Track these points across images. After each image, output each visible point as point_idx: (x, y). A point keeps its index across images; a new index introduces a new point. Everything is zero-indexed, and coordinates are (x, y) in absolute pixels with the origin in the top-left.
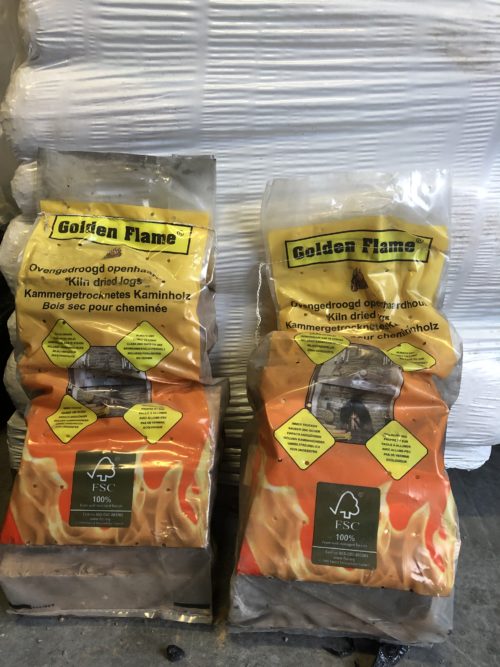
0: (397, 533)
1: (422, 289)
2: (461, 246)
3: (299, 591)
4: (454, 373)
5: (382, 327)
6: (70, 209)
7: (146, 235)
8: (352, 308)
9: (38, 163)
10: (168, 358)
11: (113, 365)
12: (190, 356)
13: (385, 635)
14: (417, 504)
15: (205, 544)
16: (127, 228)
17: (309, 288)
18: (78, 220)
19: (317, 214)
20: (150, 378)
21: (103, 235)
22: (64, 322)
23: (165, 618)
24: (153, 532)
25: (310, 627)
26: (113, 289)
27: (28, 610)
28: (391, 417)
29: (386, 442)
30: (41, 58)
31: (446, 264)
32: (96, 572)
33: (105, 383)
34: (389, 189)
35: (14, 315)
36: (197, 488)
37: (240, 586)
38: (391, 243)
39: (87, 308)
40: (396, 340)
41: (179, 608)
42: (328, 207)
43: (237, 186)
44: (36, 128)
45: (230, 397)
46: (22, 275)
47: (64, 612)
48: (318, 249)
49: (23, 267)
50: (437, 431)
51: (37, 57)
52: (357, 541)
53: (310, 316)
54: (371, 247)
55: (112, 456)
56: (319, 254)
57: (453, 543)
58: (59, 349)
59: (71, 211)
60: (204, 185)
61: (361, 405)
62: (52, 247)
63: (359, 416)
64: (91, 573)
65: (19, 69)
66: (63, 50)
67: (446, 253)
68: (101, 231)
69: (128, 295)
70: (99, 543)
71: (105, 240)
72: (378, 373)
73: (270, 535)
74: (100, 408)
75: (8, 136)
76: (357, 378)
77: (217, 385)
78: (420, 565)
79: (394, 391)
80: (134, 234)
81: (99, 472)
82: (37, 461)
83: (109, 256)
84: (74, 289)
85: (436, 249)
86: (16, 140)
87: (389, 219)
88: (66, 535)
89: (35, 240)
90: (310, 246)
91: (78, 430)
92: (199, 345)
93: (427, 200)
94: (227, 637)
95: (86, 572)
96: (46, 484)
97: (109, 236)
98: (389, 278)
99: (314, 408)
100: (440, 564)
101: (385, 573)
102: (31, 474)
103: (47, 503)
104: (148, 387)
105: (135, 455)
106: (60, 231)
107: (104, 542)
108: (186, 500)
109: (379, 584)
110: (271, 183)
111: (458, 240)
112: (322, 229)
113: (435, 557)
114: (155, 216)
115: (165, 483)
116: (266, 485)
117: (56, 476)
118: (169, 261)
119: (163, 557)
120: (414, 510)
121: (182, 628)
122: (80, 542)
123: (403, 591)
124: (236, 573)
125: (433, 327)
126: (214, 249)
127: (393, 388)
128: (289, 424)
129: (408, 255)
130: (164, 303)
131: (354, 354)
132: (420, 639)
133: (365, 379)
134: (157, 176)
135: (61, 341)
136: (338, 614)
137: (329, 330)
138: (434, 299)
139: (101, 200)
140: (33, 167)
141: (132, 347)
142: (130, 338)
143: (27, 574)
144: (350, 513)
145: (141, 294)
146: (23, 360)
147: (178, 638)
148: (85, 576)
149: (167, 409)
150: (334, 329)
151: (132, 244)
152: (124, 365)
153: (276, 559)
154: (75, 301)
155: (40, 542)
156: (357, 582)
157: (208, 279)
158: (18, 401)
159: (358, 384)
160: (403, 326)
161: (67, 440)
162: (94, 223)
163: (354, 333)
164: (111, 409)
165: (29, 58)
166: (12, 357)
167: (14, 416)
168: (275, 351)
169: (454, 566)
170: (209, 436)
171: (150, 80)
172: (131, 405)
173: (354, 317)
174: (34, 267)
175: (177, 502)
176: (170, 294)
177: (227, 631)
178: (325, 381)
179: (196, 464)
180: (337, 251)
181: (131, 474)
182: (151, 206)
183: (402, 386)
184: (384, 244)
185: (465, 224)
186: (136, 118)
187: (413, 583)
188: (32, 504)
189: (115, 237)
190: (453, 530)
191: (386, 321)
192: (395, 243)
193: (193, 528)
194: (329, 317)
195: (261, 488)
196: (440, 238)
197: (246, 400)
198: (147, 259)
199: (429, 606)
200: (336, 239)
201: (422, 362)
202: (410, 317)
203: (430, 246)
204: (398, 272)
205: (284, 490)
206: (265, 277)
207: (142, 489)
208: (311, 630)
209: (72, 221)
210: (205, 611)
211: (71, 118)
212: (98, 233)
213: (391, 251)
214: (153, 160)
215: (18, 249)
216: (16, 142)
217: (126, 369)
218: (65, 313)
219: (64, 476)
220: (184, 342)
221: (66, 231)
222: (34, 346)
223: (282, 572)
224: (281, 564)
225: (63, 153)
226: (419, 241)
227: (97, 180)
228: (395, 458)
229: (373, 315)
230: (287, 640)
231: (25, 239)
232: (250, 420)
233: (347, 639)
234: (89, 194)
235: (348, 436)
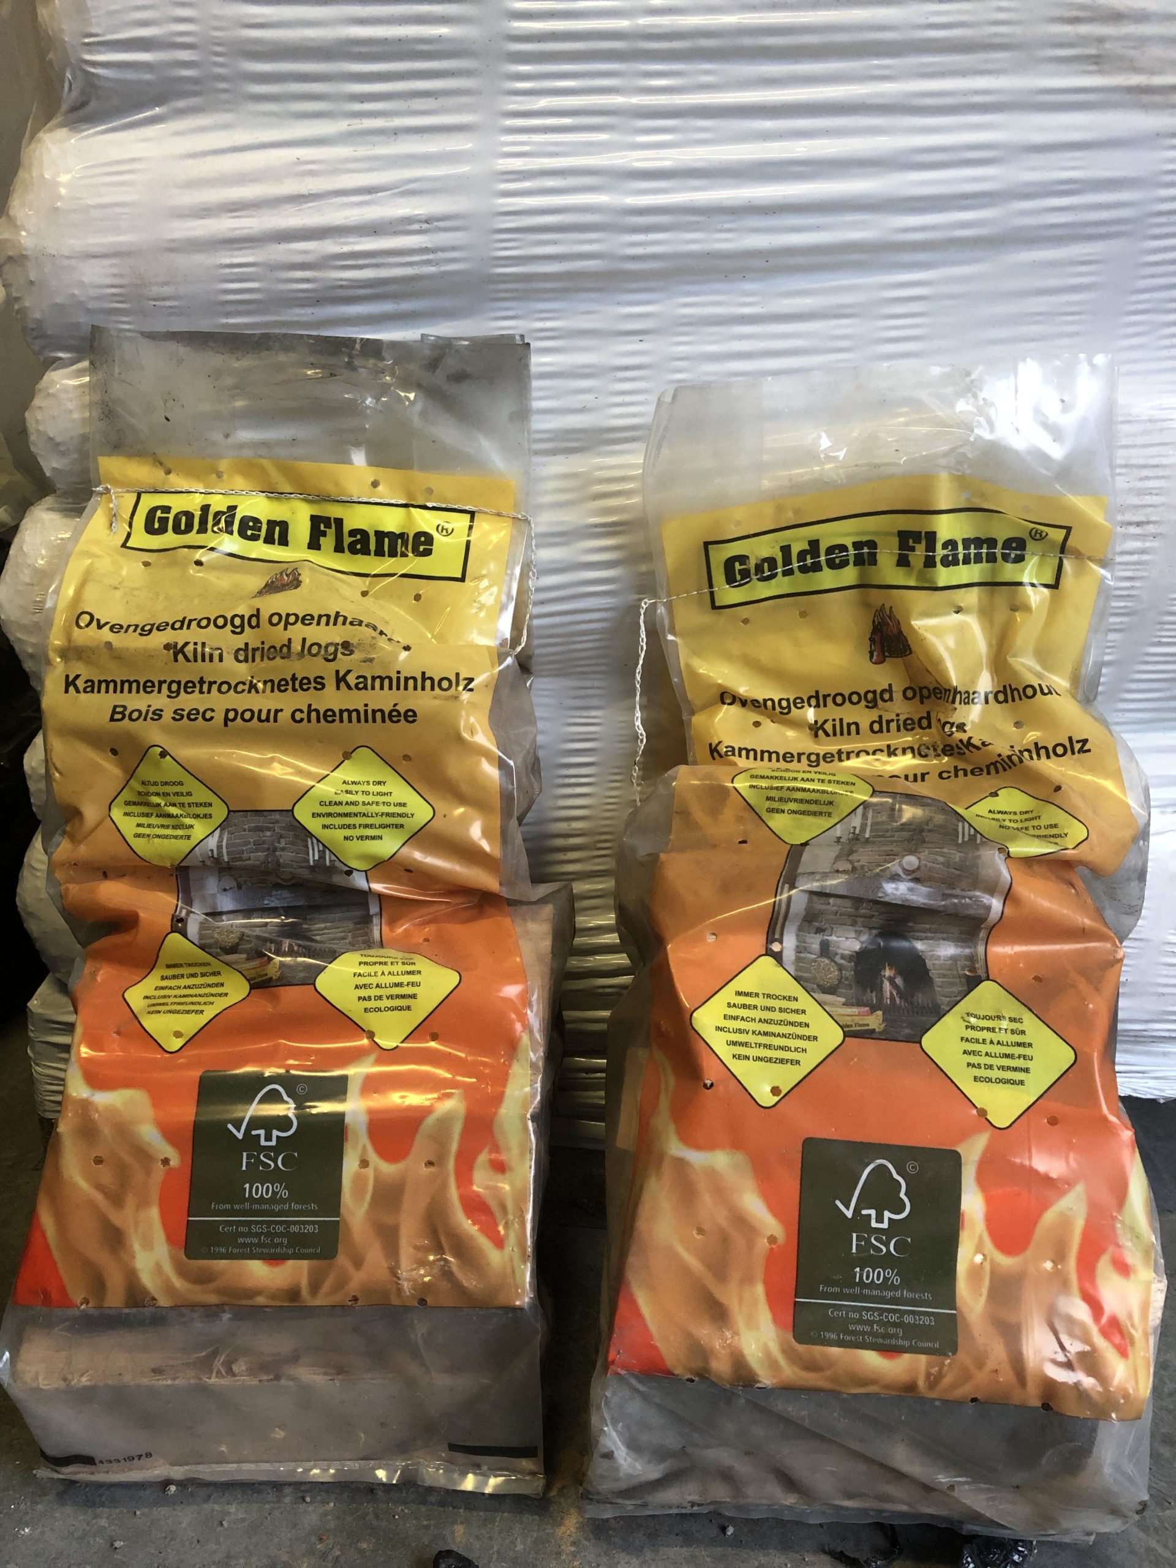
0: (1005, 1261)
1: (1044, 654)
2: (1138, 544)
3: (764, 1410)
4: (1132, 861)
5: (948, 750)
6: (172, 477)
7: (361, 535)
8: (872, 704)
9: (92, 363)
10: (420, 836)
11: (286, 857)
12: (475, 831)
13: (977, 1518)
14: (1052, 1186)
15: (524, 1295)
16: (312, 517)
17: (765, 657)
18: (193, 504)
19: (784, 473)
20: (378, 887)
21: (254, 538)
22: (164, 754)
23: (428, 1483)
24: (393, 1271)
25: (790, 1500)
26: (282, 668)
27: (88, 1468)
28: (981, 972)
29: (971, 1034)
30: (93, 105)
31: (1104, 592)
32: (251, 1372)
33: (267, 902)
34: (963, 406)
35: (39, 740)
36: (504, 1157)
37: (615, 1400)
38: (967, 542)
39: (219, 717)
40: (987, 782)
41: (461, 1457)
42: (811, 455)
43: (583, 410)
44: (85, 279)
45: (574, 931)
46: (56, 640)
47: (178, 1472)
48: (787, 560)
49: (60, 620)
50: (1096, 1005)
51: (83, 105)
52: (906, 1283)
53: (769, 726)
54: (919, 553)
55: (290, 1083)
56: (788, 573)
57: (1148, 1285)
58: (153, 820)
59: (177, 481)
60: (502, 408)
61: (904, 944)
62: (131, 569)
63: (900, 972)
64: (243, 1377)
65: (41, 135)
66: (149, 83)
67: (1104, 564)
68: (249, 528)
69: (319, 683)
70: (260, 1300)
71: (259, 549)
72: (947, 864)
73: (687, 1271)
74: (255, 963)
75: (17, 299)
76: (895, 878)
77: (543, 901)
78: (1065, 1340)
79: (988, 908)
80: (331, 532)
81: (257, 1122)
82: (103, 1099)
83: (271, 588)
84: (185, 672)
85: (1078, 555)
86: (36, 308)
87: (962, 481)
88: (178, 1282)
89: (87, 554)
90: (766, 554)
91: (202, 1020)
92: (497, 802)
93: (1056, 432)
94: (581, 1527)
95: (230, 1372)
96: (127, 1158)
97: (269, 540)
98: (962, 629)
99: (789, 955)
100: (1117, 1340)
101: (980, 1364)
102: (88, 1131)
103: (130, 1201)
104: (374, 909)
105: (344, 1079)
106: (150, 529)
107: (273, 1296)
108: (475, 1188)
109: (964, 1391)
110: (668, 399)
111: (1133, 530)
112: (796, 512)
113: (1104, 1320)
114: (380, 488)
115: (421, 1148)
116: (675, 1148)
117: (149, 1133)
118: (418, 597)
119: (420, 1330)
120: (1045, 1206)
121: (469, 1507)
122: (213, 1299)
123: (1024, 1408)
124: (606, 1367)
125: (1076, 747)
126: (527, 567)
127: (986, 899)
128: (727, 994)
129: (1009, 571)
130: (409, 700)
131: (883, 817)
132: (1065, 1524)
133: (917, 880)
134: (385, 389)
135: (155, 800)
136: (862, 1467)
137: (815, 760)
138: (1076, 679)
139: (247, 453)
140: (80, 373)
141: (331, 810)
142: (326, 789)
143: (85, 1381)
144: (887, 1214)
145: (351, 679)
146: (64, 848)
147: (459, 1529)
148: (225, 1382)
149: (422, 964)
150: (828, 757)
151: (326, 558)
152: (313, 856)
153: (705, 1332)
154: (189, 701)
155: (115, 1299)
156: (910, 1387)
157: (515, 641)
158: (53, 952)
159: (897, 891)
160: (1001, 747)
161: (176, 1044)
162: (232, 508)
163: (878, 767)
164: (282, 964)
165: (64, 107)
166: (37, 843)
167: (45, 990)
168: (685, 813)
169: (1152, 1341)
170: (527, 1027)
171: (363, 151)
172: (332, 956)
173: (880, 727)
174: (87, 618)
175: (453, 1193)
176: (424, 677)
177: (581, 1511)
178: (815, 886)
179: (498, 1099)
180: (832, 565)
181: (336, 1125)
182: (372, 462)
183: (1008, 896)
184: (951, 544)
185: (1149, 492)
186: (330, 247)
187: (1050, 1388)
188: (92, 1204)
189: (284, 541)
190: (1147, 1253)
191: (959, 735)
192: (978, 542)
193: (495, 1257)
194: (816, 729)
195: (661, 1157)
196: (1091, 527)
197: (613, 938)
198: (364, 594)
199: (1091, 1442)
200: (831, 535)
201: (1053, 834)
202: (1018, 724)
203: (1063, 550)
204: (985, 613)
205: (721, 1160)
206: (654, 634)
207: (364, 1163)
208: (790, 1508)
209: (178, 504)
210: (526, 1464)
211: (171, 250)
212: (242, 534)
213: (967, 561)
214: (374, 349)
215: (45, 577)
216: (37, 315)
217: (319, 866)
218: (166, 730)
219: (169, 1133)
220: (461, 798)
221: (163, 530)
222: (91, 813)
223: (721, 1366)
224: (717, 1344)
225: (152, 336)
226: (1037, 536)
227: (239, 404)
228: (995, 1074)
229: (924, 722)
230: (730, 1531)
231: (62, 554)
232: (623, 987)
233: (879, 1526)
234: (217, 436)
235: (875, 1021)
